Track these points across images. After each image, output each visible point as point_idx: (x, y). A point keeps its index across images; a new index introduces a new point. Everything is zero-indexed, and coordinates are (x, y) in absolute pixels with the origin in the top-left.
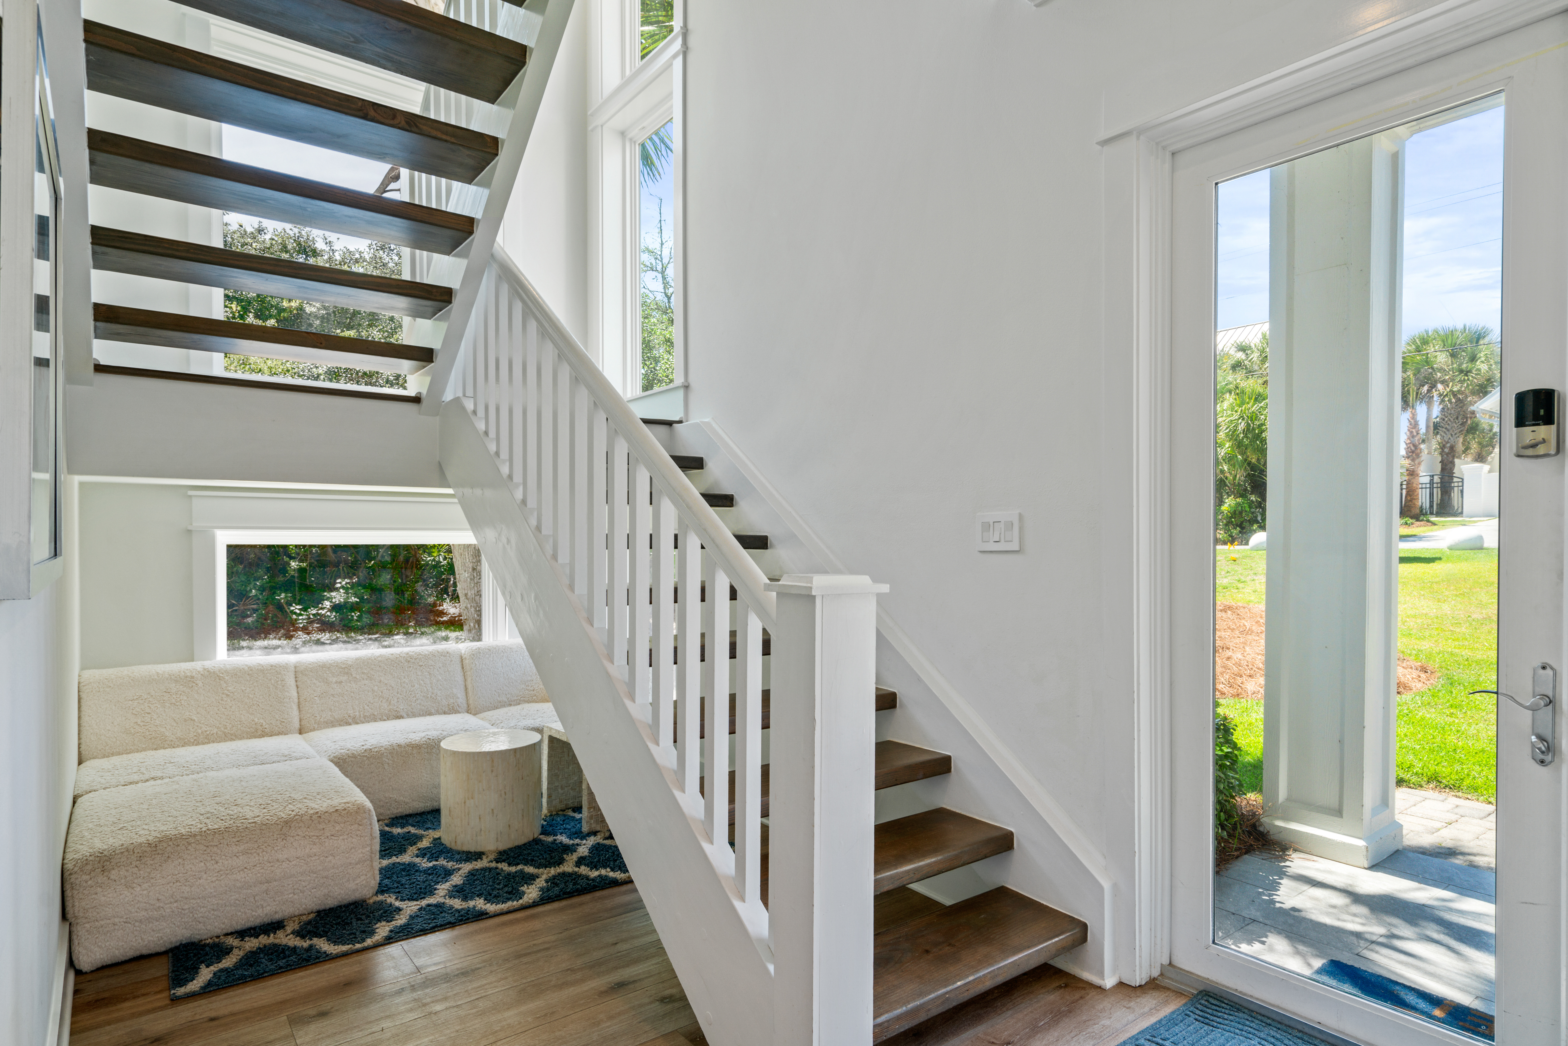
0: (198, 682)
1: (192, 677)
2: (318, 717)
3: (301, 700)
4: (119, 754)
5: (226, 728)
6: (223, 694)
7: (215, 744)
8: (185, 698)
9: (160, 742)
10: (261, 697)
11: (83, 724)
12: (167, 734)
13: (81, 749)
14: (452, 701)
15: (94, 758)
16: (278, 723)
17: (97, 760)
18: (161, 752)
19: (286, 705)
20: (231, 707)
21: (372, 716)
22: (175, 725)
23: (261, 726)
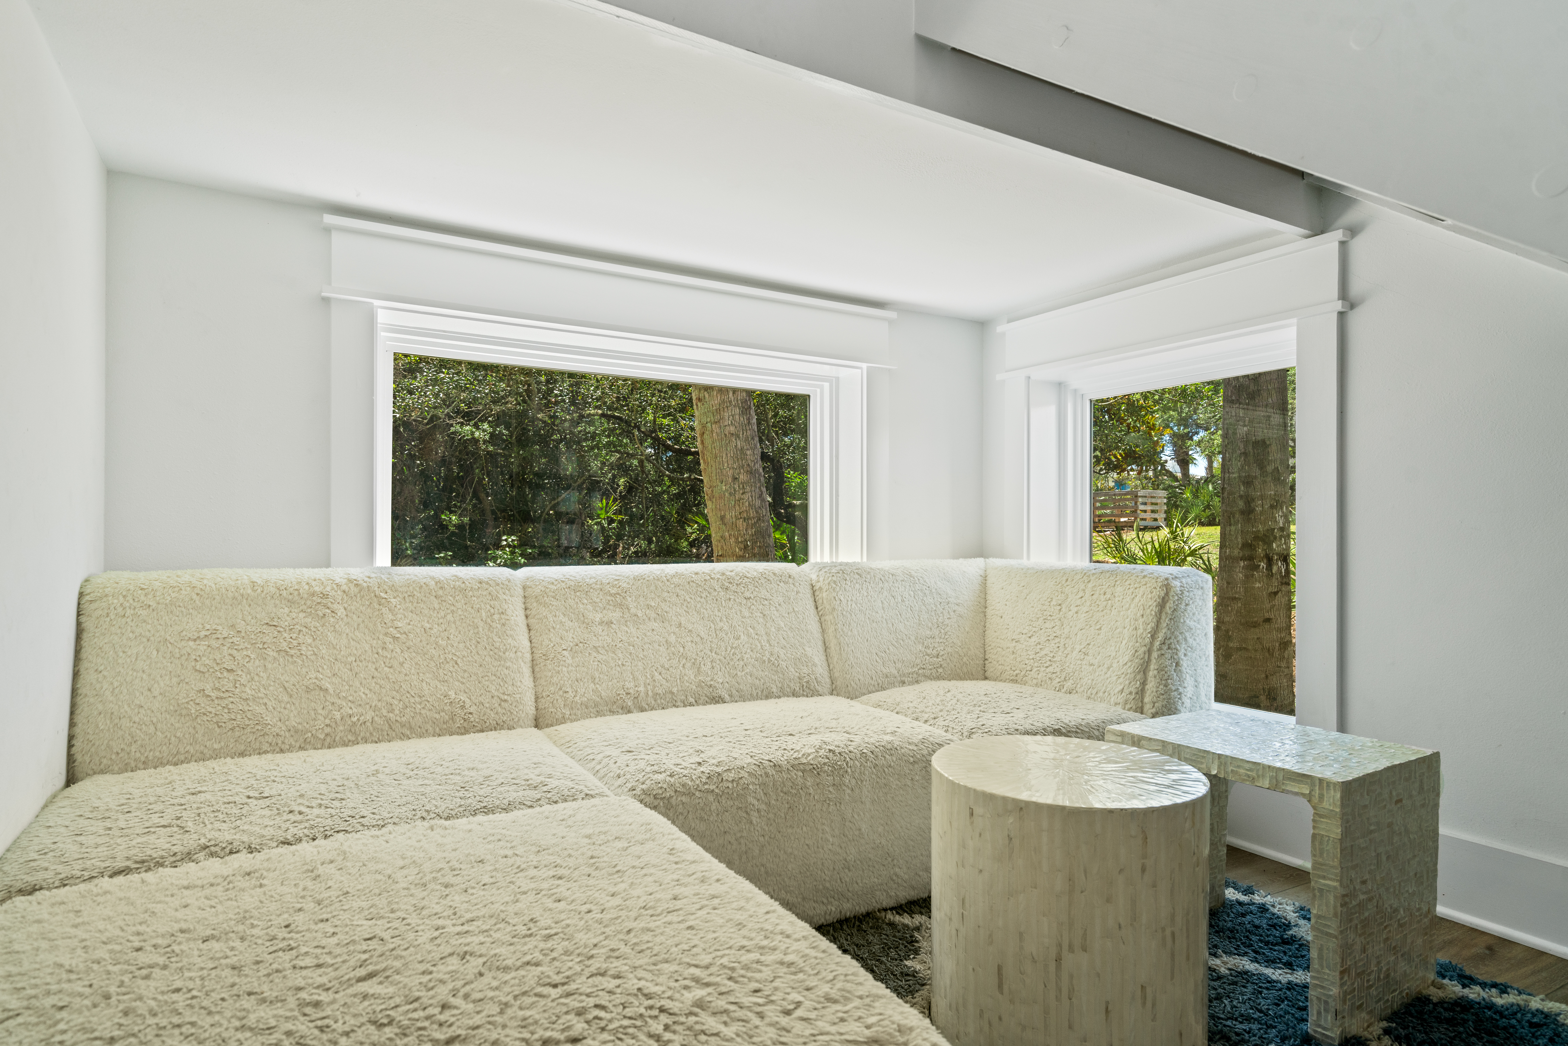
0: (335, 606)
1: (325, 596)
2: (571, 694)
3: (537, 656)
4: (159, 763)
5: (392, 711)
6: (386, 634)
7: (369, 747)
8: (310, 641)
9: (252, 738)
10: (461, 646)
11: (82, 691)
12: (268, 719)
13: (74, 750)
14: (805, 670)
15: (102, 772)
16: (496, 701)
17: (108, 777)
18: (252, 763)
19: (508, 664)
20: (401, 664)
21: (669, 696)
22: (286, 698)
23: (463, 707)
